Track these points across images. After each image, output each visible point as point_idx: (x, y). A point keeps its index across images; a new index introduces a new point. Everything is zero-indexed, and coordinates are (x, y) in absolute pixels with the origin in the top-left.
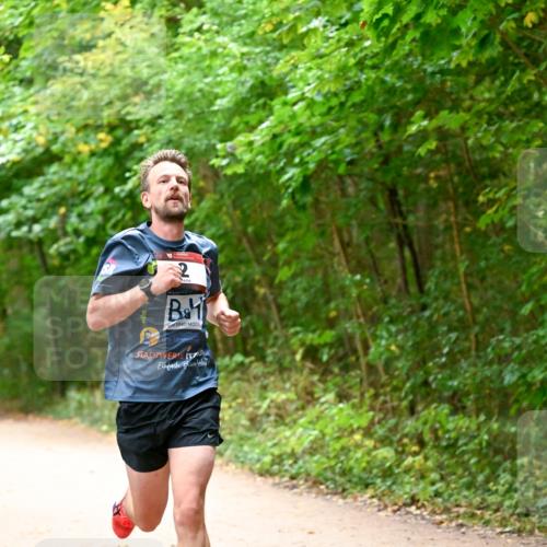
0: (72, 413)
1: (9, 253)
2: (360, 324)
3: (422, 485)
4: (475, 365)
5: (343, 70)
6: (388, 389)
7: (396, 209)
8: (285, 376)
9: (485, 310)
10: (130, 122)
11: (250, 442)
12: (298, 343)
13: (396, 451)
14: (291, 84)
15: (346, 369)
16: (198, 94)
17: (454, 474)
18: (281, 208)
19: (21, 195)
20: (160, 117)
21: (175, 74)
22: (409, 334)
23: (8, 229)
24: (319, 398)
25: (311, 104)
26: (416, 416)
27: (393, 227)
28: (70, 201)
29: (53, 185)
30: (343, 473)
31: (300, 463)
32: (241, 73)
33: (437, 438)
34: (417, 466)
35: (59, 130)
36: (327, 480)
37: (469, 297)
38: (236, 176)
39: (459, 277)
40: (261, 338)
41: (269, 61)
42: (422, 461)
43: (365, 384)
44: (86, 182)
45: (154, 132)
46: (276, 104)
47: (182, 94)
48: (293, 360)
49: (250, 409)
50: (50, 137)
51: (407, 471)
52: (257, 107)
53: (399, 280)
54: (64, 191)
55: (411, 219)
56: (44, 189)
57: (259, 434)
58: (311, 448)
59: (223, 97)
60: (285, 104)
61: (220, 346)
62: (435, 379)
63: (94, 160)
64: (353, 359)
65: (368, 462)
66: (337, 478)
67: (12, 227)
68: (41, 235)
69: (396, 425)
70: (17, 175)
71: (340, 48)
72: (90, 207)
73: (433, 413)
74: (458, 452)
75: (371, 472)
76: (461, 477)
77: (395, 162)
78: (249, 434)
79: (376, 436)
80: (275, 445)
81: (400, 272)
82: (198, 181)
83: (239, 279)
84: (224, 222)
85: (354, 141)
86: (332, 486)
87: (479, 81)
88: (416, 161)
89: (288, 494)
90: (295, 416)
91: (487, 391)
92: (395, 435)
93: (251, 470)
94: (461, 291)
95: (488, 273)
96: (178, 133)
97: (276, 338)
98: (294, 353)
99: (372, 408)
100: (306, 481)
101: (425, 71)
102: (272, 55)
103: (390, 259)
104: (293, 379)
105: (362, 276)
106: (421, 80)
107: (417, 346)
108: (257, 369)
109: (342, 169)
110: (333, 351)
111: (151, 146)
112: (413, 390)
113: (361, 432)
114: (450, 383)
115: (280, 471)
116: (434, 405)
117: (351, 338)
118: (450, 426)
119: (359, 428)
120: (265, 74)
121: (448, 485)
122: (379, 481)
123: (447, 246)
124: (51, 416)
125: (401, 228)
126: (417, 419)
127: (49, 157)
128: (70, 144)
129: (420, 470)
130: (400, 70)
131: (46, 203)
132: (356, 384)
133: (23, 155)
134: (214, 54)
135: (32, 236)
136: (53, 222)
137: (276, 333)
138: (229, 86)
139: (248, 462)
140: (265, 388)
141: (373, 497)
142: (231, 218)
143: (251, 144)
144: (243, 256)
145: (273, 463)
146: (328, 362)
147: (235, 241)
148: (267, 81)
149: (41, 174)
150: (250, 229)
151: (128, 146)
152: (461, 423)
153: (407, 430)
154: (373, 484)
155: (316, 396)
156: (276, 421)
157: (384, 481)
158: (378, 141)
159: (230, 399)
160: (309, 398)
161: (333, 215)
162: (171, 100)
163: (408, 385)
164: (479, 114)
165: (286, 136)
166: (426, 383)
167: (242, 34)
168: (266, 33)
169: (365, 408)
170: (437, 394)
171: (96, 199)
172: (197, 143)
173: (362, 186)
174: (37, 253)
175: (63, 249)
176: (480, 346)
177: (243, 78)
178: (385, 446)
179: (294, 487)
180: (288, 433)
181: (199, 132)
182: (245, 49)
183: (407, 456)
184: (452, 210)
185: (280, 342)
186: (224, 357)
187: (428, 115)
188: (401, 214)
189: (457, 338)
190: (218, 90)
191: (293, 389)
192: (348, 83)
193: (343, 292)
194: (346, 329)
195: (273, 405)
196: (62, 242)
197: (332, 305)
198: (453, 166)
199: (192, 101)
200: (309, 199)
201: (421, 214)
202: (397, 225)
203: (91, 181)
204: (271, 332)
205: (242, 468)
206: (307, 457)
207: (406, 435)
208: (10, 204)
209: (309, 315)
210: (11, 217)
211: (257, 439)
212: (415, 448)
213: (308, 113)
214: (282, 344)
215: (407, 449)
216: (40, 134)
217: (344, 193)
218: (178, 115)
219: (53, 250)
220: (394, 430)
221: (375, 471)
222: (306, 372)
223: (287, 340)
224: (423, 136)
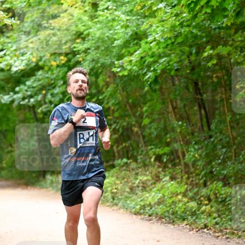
0: (48, 186)
1: (19, 112)
2: (181, 145)
3: (209, 219)
4: (234, 164)
5: (173, 27)
6: (194, 175)
7: (198, 91)
8: (146, 168)
9: (239, 138)
10: (75, 51)
11: (130, 199)
12: (152, 153)
13: (198, 203)
14: (149, 34)
15: (174, 165)
16: (107, 39)
17: (225, 214)
18: (145, 91)
19: (25, 85)
20: (89, 49)
21: (96, 29)
22: (204, 149)
23: (19, 101)
24: (162, 179)
25: (159, 43)
26: (207, 187)
27: (196, 99)
28: (48, 88)
29: (39, 80)
30: (173, 214)
31: (153, 209)
32: (126, 29)
33: (217, 198)
34: (207, 210)
35: (42, 55)
36: (166, 217)
37: (231, 132)
38: (124, 76)
39: (227, 123)
40: (135, 151)
41: (139, 23)
42: (210, 208)
43: (183, 172)
44: (55, 79)
45: (86, 56)
46: (143, 43)
47: (99, 38)
48: (150, 161)
49: (130, 184)
50: (38, 58)
51: (202, 213)
52: (134, 44)
53: (199, 125)
54: (45, 84)
55: (205, 96)
56: (36, 82)
57: (134, 195)
58: (158, 202)
59: (118, 40)
60: (147, 43)
61: (116, 154)
62: (216, 170)
63: (58, 69)
64: (178, 161)
65: (185, 209)
66: (170, 216)
67: (21, 100)
68: (34, 103)
69: (198, 191)
70: (23, 76)
71: (172, 17)
72: (56, 91)
73: (215, 186)
74: (226, 204)
75: (186, 213)
76: (227, 216)
77: (197, 70)
78: (130, 196)
79: (188, 196)
80: (141, 201)
81: (199, 121)
82: (106, 79)
83: (125, 124)
84: (119, 97)
85: (178, 60)
86: (168, 220)
87: (236, 32)
88: (207, 69)
89: (147, 223)
90: (151, 187)
91: (240, 176)
92: (197, 196)
93: (131, 212)
94: (228, 129)
95: (240, 121)
96: (97, 56)
97: (142, 151)
98: (151, 158)
99: (186, 184)
100: (156, 217)
101: (211, 27)
102: (141, 20)
103: (194, 114)
104: (150, 170)
105: (182, 123)
106: (210, 32)
107: (207, 155)
108: (133, 165)
109: (173, 73)
110: (168, 157)
111: (85, 62)
112: (205, 175)
113: (182, 194)
114: (223, 172)
115: (144, 212)
116: (215, 182)
117: (177, 151)
118: (223, 192)
119: (180, 193)
120: (137, 29)
121: (222, 219)
122: (189, 217)
123: (221, 109)
124: (38, 187)
125: (200, 100)
126: (208, 189)
127: (38, 67)
128: (47, 62)
129: (208, 212)
130: (200, 27)
131: (36, 89)
132: (179, 172)
133: (26, 66)
134: (114, 20)
135: (30, 104)
136: (39, 98)
137: (142, 149)
138: (121, 34)
139: (129, 208)
140: (137, 174)
141: (187, 225)
142: (122, 96)
143: (131, 61)
144: (127, 113)
145: (141, 209)
146: (166, 162)
147: (123, 106)
148: (138, 32)
149: (34, 75)
150: (130, 101)
151: (74, 62)
152: (228, 190)
153: (202, 194)
154: (187, 219)
155: (161, 178)
156: (142, 190)
157: (192, 217)
158: (189, 60)
159: (121, 179)
160: (157, 179)
161: (169, 94)
162: (94, 41)
163: (203, 173)
164: (236, 48)
165: (147, 58)
166: (211, 172)
167: (127, 10)
168: (138, 10)
169: (183, 184)
170: (217, 177)
171: (59, 87)
172: (106, 61)
173: (182, 81)
174: (32, 112)
175: (44, 110)
176: (237, 155)
177: (127, 31)
178: (192, 201)
179: (150, 220)
180: (148, 195)
181: (107, 56)
182: (128, 18)
183: (203, 206)
184: (224, 92)
185: (144, 153)
186: (118, 159)
187: (213, 48)
188: (200, 94)
189: (226, 151)
190: (116, 37)
191: (150, 175)
192: (176, 33)
193: (173, 130)
194: (174, 147)
195: (140, 182)
196: (44, 107)
197: (168, 136)
198: (224, 71)
199: (103, 41)
200: (157, 87)
201: (209, 94)
202: (198, 99)
203: (57, 78)
204: (140, 148)
205: (127, 211)
206: (156, 206)
207: (202, 196)
208: (20, 89)
209: (157, 141)
210: (20, 95)
211: (133, 198)
212: (207, 202)
213: (157, 47)
214: (145, 154)
215: (203, 202)
216: (34, 57)
217: (174, 84)
218: (97, 48)
219: (39, 111)
220: (197, 194)
221: (188, 213)
222: (156, 167)
223: (147, 152)
224: (210, 57)
